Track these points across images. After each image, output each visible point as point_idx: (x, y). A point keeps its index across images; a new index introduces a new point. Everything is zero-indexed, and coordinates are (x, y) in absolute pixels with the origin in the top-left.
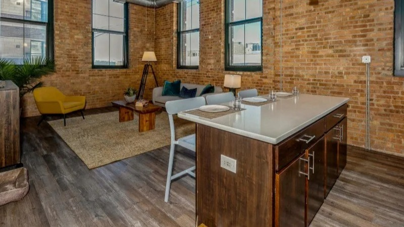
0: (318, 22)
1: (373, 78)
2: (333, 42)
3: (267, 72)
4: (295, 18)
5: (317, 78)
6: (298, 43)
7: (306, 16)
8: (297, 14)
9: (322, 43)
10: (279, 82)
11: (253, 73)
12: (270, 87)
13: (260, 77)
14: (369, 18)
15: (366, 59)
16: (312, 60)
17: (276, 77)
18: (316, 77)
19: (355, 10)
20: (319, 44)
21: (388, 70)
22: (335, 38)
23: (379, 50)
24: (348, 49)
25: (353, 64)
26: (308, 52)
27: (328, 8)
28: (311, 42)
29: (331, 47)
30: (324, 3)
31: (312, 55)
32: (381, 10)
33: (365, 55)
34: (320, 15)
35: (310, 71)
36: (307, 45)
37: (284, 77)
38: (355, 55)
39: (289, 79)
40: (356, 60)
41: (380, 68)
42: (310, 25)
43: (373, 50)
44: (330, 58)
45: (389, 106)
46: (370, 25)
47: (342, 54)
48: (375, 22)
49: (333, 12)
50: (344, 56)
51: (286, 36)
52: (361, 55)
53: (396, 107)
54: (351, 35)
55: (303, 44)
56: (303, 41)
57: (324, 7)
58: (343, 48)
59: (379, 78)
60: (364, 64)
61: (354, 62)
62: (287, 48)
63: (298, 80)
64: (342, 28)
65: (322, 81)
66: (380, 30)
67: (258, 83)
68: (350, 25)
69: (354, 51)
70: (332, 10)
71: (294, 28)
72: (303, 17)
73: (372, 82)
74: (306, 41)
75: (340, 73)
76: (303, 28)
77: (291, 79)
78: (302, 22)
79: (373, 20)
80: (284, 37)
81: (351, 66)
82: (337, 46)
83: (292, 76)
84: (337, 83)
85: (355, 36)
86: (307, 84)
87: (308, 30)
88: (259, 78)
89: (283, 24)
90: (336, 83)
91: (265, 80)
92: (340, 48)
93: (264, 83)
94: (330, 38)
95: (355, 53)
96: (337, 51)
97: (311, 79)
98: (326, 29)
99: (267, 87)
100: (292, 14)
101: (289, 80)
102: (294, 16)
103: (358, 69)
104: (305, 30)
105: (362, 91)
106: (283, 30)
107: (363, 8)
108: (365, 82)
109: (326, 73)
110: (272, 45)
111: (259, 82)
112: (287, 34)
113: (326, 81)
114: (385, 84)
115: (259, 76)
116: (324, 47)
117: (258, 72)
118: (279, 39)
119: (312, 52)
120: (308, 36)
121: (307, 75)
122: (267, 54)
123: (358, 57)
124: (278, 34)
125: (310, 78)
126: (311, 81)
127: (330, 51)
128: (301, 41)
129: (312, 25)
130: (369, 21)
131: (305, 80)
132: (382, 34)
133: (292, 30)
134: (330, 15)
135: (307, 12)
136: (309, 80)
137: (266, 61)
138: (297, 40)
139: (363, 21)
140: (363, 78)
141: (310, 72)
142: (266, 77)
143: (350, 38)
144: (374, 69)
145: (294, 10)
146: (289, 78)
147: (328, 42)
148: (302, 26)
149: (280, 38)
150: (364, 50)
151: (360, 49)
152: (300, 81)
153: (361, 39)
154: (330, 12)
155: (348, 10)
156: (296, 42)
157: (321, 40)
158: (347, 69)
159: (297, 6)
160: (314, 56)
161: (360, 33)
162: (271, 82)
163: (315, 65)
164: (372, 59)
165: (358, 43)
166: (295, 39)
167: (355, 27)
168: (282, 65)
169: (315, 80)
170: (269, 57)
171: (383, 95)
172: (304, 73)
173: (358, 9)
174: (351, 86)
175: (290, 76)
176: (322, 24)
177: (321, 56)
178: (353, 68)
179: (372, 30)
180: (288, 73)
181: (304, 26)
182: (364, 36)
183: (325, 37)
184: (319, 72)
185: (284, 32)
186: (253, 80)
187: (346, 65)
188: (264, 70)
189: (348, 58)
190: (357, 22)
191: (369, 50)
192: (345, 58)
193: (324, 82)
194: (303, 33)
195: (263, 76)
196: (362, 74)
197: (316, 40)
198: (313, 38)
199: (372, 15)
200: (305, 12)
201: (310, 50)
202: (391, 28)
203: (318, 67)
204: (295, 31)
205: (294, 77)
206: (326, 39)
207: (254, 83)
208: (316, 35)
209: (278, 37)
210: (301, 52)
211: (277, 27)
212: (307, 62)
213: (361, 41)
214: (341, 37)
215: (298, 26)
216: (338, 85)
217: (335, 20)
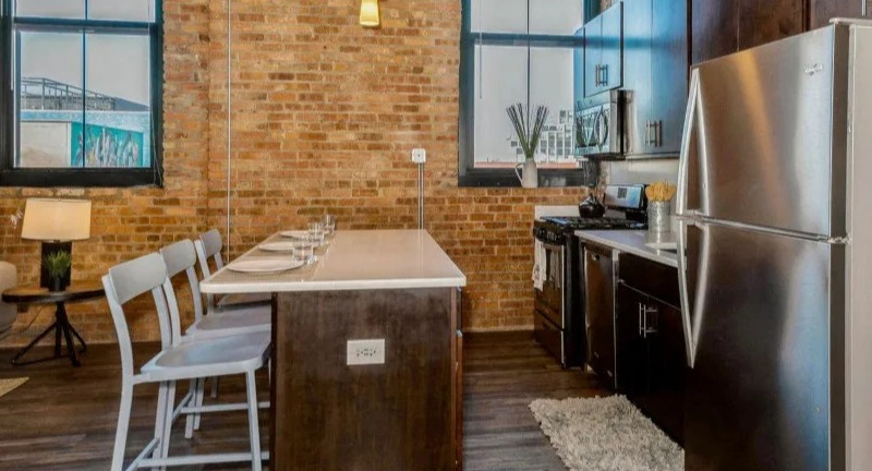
0: (324, 67)
1: (428, 193)
2: (357, 115)
3: (178, 186)
4: (270, 48)
5: (322, 198)
6: (276, 112)
7: (297, 46)
8: (272, 37)
9: (333, 117)
10: (221, 211)
11: (127, 192)
12: (190, 229)
13: (156, 202)
14: (422, 75)
15: (419, 156)
16: (311, 156)
17: (211, 201)
18: (320, 195)
19: (397, 53)
20: (326, 117)
21: (452, 176)
22: (361, 108)
23: (439, 138)
24: (386, 133)
25: (395, 166)
26: (302, 135)
27: (347, 39)
28: (308, 112)
29: (354, 127)
30: (338, 26)
31: (310, 142)
32: (441, 62)
33: (416, 147)
34: (329, 50)
35: (307, 180)
36: (300, 117)
37: (236, 196)
38: (398, 147)
39: (249, 203)
40: (401, 157)
41: (440, 173)
42: (305, 71)
43: (429, 137)
44: (352, 151)
45: (453, 243)
46: (424, 89)
47: (376, 145)
48: (432, 85)
49: (357, 50)
50: (378, 148)
51: (243, 89)
52: (410, 148)
53: (463, 243)
54: (391, 104)
55: (290, 116)
56: (289, 106)
57: (338, 35)
58: (376, 131)
59: (439, 192)
60: (414, 165)
61: (397, 161)
62: (247, 123)
63: (277, 203)
64: (375, 87)
65: (334, 202)
66: (439, 100)
67: (145, 220)
68: (390, 83)
69: (395, 137)
70: (355, 45)
71: (266, 72)
72: (288, 47)
73: (427, 200)
74: (297, 107)
75: (371, 184)
76: (290, 77)
77: (256, 202)
78: (286, 59)
79: (428, 81)
80: (237, 91)
81: (392, 169)
82: (366, 127)
83: (261, 194)
84: (366, 205)
85: (397, 108)
86: (299, 212)
87: (301, 82)
88: (152, 206)
89: (233, 57)
90: (362, 207)
91: (170, 211)
92: (370, 131)
93: (167, 220)
94: (351, 108)
95: (399, 142)
96: (365, 137)
97: (309, 199)
98: (343, 86)
99: (177, 229)
100: (260, 37)
101: (253, 206)
102: (267, 42)
103: (403, 175)
104: (295, 81)
105: (411, 219)
106: (234, 74)
107: (413, 53)
108: (416, 200)
109: (343, 184)
110: (197, 108)
111: (150, 216)
112: (247, 86)
113: (341, 202)
114: (447, 203)
115: (152, 198)
116: (339, 127)
117: (145, 188)
118: (223, 96)
119: (311, 136)
120: (303, 97)
121: (298, 190)
122: (179, 135)
123: (402, 152)
124: (218, 82)
125: (306, 198)
126: (309, 206)
127: (351, 136)
128: (284, 106)
129: (311, 71)
130: (422, 80)
131: (295, 203)
132: (442, 109)
133: (260, 76)
134: (350, 56)
135: (298, 37)
136: (303, 202)
137: (176, 155)
138: (274, 103)
139: (412, 79)
140: (413, 193)
141: (307, 183)
142: (175, 202)
143: (389, 110)
144: (430, 174)
145: (264, 27)
146: (252, 199)
147: (346, 116)
148: (285, 71)
149: (223, 94)
150: (414, 137)
151: (405, 135)
152: (282, 206)
153: (410, 114)
154: (351, 49)
155: (385, 51)
156: (272, 108)
157: (331, 108)
158: (385, 174)
159: (273, 18)
160: (316, 146)
161: (408, 104)
162: (193, 213)
163: (317, 166)
164: (428, 156)
165: (405, 123)
166: (268, 101)
167: (399, 89)
168: (230, 165)
169: (317, 202)
170: (185, 144)
171: (444, 222)
172: (291, 187)
173: (405, 53)
174: (392, 209)
175: (254, 194)
176: (333, 72)
177: (332, 147)
178: (397, 173)
179: (426, 99)
180: (248, 187)
181: (291, 71)
182: (414, 109)
183: (340, 103)
184: (326, 182)
185: (237, 80)
186: (124, 212)
187: (383, 168)
188: (168, 181)
189: (387, 152)
190: (401, 79)
191: (422, 138)
192: (379, 152)
193: (338, 206)
194: (289, 87)
195: (165, 197)
196: (410, 184)
197: (321, 107)
198: (314, 104)
199: (428, 69)
200: (294, 38)
201: (307, 130)
202: (455, 99)
203: (324, 170)
204: (267, 80)
205: (265, 197)
206: (343, 108)
207: (132, 221)
208: (320, 97)
209: (219, 92)
210: (284, 135)
211: (217, 64)
212: (298, 160)
213: (408, 118)
214: (373, 105)
215: (275, 69)
216: (366, 211)
217: (362, 68)
